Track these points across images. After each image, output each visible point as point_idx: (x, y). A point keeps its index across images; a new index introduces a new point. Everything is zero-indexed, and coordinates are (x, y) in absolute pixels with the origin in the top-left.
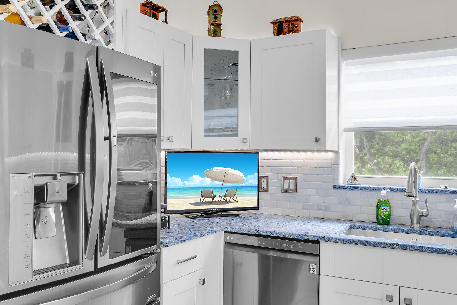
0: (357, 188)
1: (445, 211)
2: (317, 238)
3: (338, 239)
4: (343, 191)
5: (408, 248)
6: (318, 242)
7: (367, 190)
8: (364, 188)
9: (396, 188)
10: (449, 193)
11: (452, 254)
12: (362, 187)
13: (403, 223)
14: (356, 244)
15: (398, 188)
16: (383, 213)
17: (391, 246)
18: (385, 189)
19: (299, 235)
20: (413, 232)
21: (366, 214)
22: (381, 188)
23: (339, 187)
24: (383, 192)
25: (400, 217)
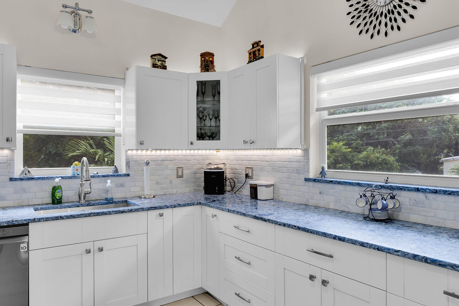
0: (33, 179)
1: (98, 189)
2: (27, 221)
3: (48, 218)
4: (19, 183)
5: (100, 214)
6: (27, 224)
7: (42, 179)
8: (39, 178)
9: (65, 177)
10: (101, 177)
11: (126, 213)
12: (37, 178)
13: (70, 200)
14: (63, 219)
15: (67, 176)
16: (58, 195)
17: (89, 215)
18: (58, 177)
19: (9, 221)
20: (82, 205)
21: (41, 198)
22: (53, 177)
23: (16, 179)
24: (57, 180)
25: (67, 197)
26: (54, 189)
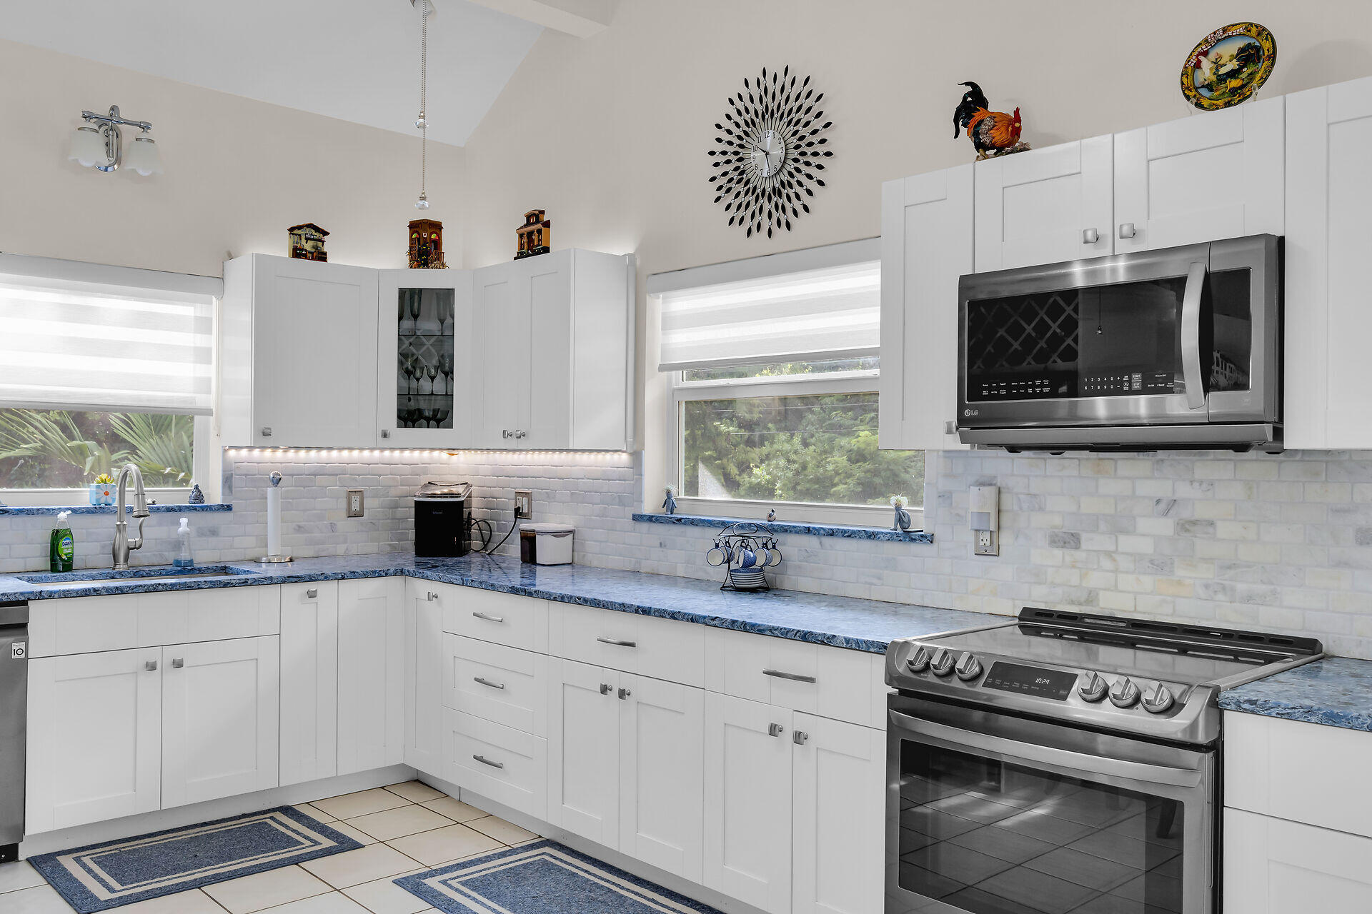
0: (5, 512)
3: (68, 591)
5: (178, 587)
6: (25, 603)
7: (27, 514)
8: (20, 512)
9: (80, 509)
11: (234, 586)
12: (15, 510)
14: (99, 595)
15: (84, 508)
16: (65, 551)
17: (155, 588)
18: (64, 510)
22: (53, 510)
24: (63, 515)
26: (56, 536)
